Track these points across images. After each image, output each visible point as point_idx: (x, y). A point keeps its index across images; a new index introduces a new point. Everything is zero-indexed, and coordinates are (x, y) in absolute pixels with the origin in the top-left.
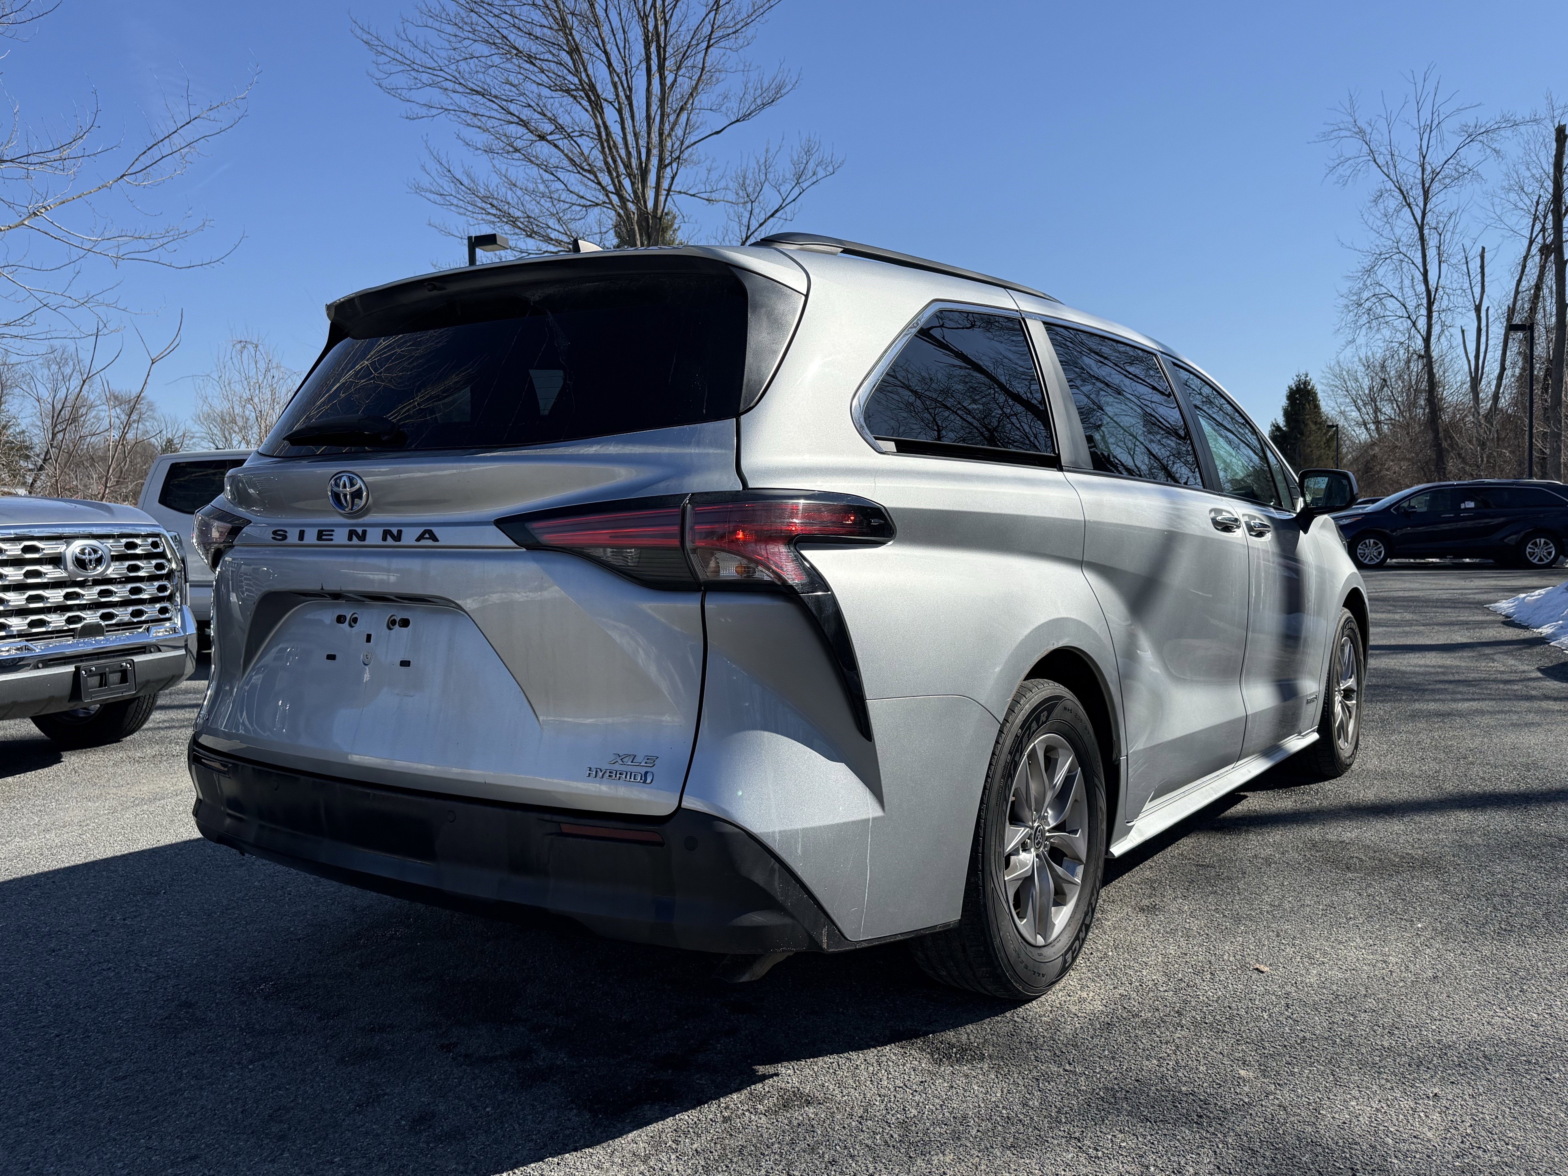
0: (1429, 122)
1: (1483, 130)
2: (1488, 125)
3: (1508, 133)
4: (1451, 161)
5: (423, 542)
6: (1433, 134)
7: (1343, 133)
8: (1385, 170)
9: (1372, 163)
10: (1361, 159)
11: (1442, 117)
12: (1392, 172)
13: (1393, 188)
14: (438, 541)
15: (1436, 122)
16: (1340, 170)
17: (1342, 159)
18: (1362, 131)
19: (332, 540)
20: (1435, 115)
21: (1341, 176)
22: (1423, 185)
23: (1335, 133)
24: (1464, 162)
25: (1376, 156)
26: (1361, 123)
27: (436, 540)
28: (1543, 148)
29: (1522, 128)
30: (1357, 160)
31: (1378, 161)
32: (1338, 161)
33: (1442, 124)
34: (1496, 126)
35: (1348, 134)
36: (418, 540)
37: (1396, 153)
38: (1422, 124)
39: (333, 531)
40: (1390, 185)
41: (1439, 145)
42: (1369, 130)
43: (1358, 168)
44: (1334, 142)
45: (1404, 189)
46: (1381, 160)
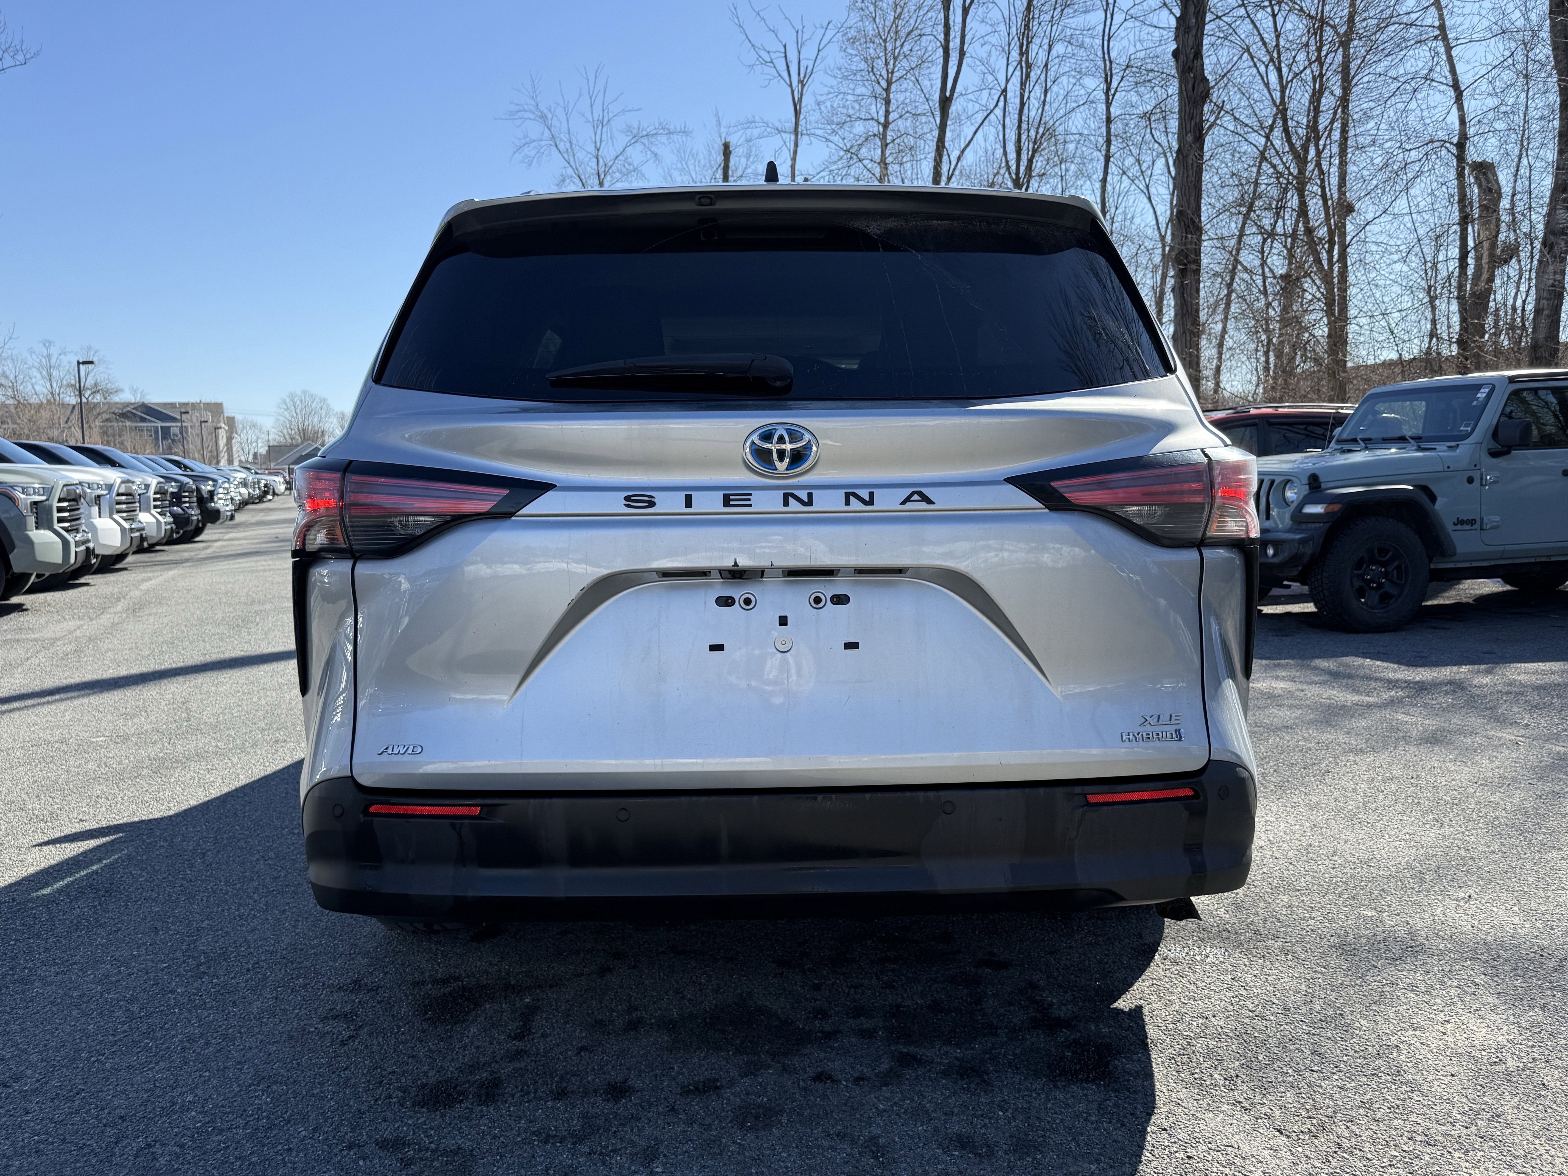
0: (601, 118)
1: (644, 133)
2: (648, 130)
3: (664, 139)
4: (620, 157)
5: (909, 506)
6: (605, 129)
7: (527, 115)
8: (566, 157)
9: (554, 148)
10: (544, 143)
11: (611, 115)
12: (571, 159)
13: (574, 175)
14: (933, 503)
15: (606, 119)
16: (526, 150)
17: (528, 139)
18: (543, 117)
19: (750, 505)
20: (605, 112)
21: (526, 156)
22: (599, 176)
23: (520, 114)
24: (630, 160)
25: (558, 142)
26: (542, 108)
27: (930, 502)
28: (691, 157)
29: (675, 137)
30: (540, 143)
31: (559, 147)
32: (524, 141)
33: (612, 122)
34: (654, 132)
35: (532, 116)
36: (903, 503)
37: (574, 142)
38: (596, 119)
39: (750, 494)
40: (570, 171)
41: (610, 141)
42: (550, 116)
43: (542, 150)
44: (518, 122)
45: (583, 177)
46: (561, 146)
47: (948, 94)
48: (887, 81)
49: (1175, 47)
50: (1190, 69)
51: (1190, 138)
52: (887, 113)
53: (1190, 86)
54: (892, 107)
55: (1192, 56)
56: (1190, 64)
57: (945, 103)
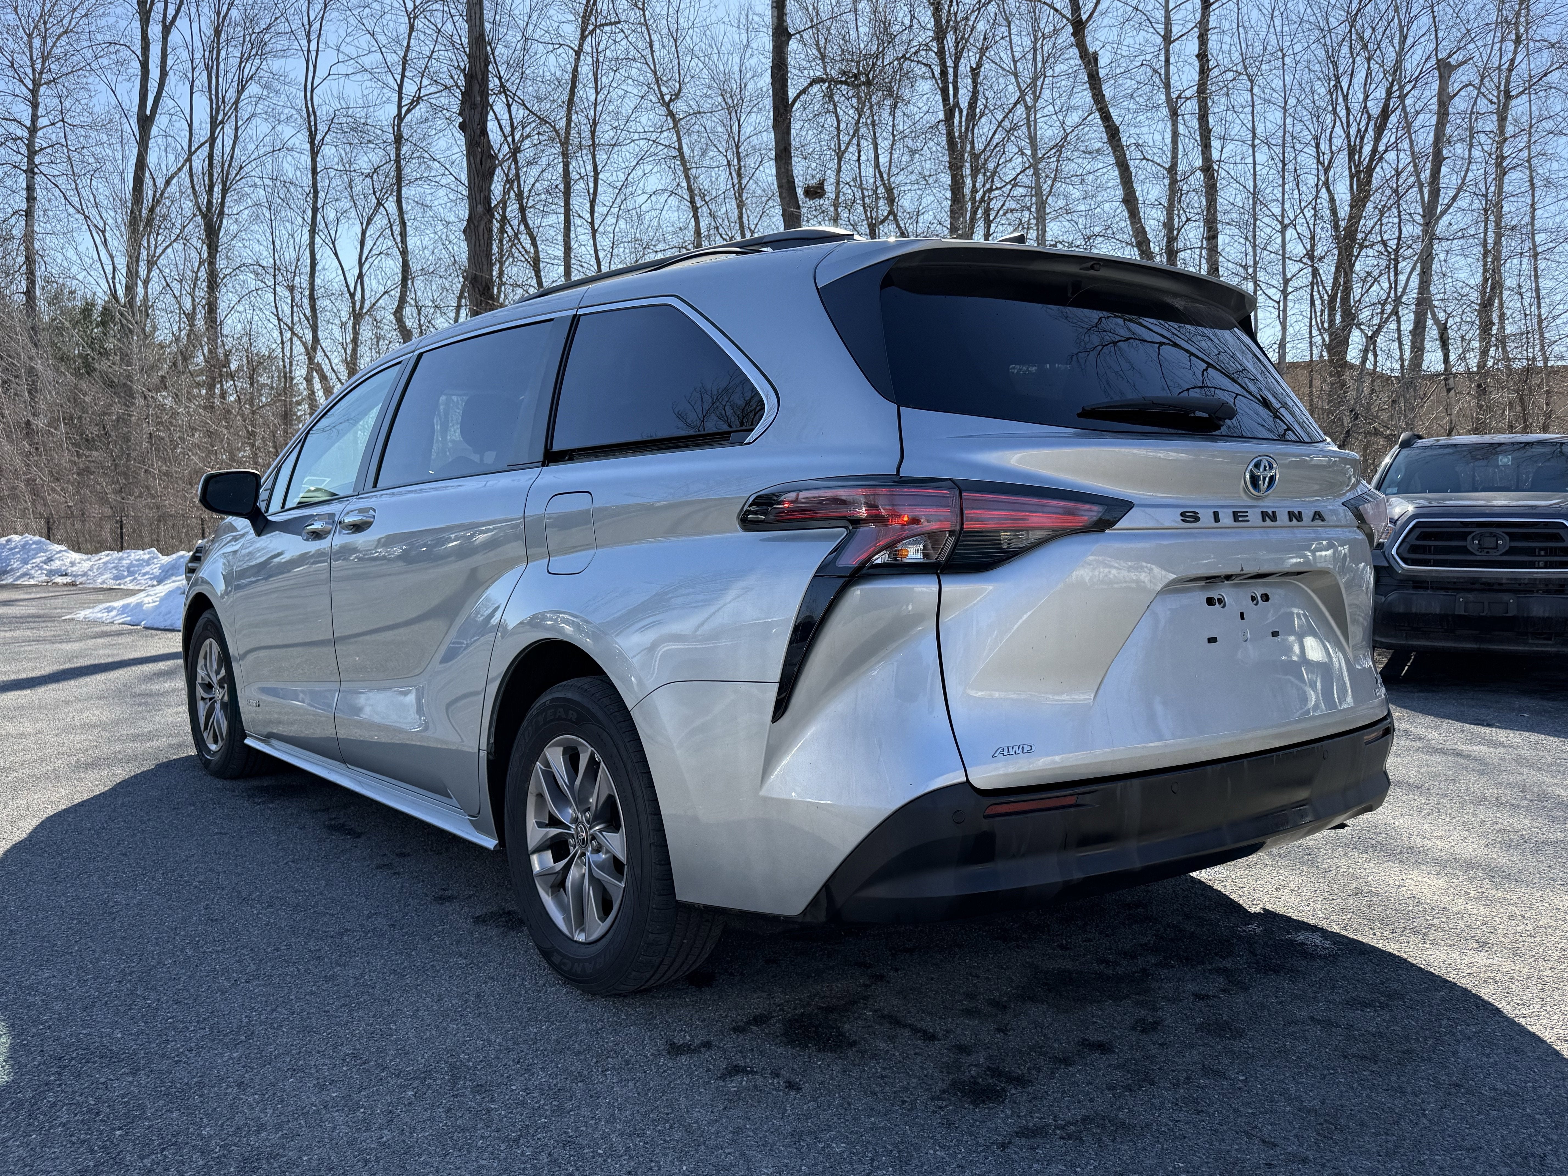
5: (1315, 522)
19: (1248, 521)
27: (1323, 519)
36: (1313, 520)
39: (1247, 512)
47: (148, 112)
48: (34, 81)
49: (461, 120)
50: (478, 144)
51: (480, 209)
52: (35, 118)
53: (478, 160)
54: (41, 111)
55: (478, 132)
56: (477, 138)
57: (145, 122)
